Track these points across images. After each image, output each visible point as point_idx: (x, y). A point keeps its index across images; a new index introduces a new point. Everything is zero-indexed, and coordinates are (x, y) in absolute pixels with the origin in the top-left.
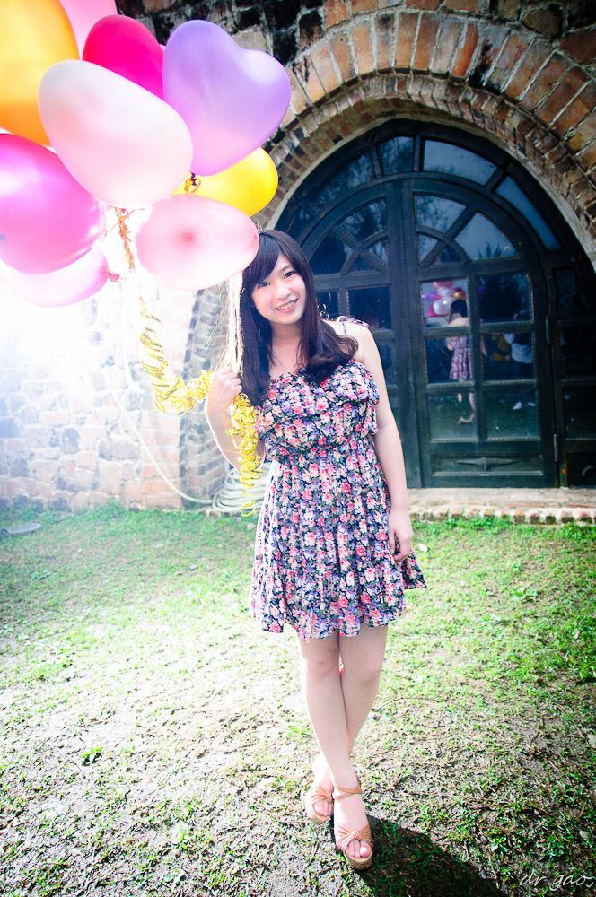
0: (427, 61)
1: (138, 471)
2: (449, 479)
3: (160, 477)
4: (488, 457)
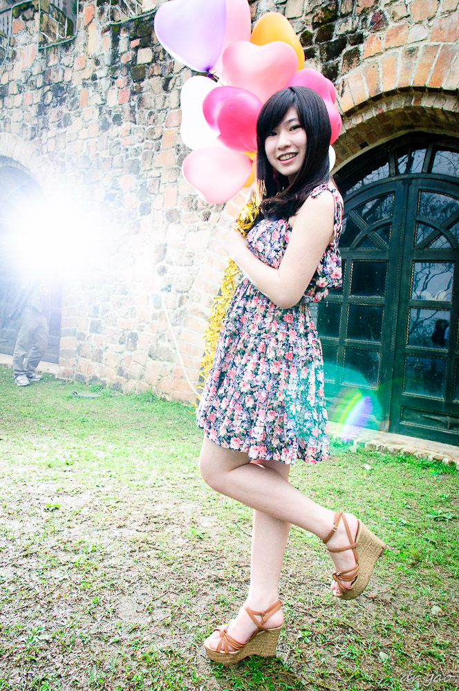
0: (440, 80)
1: (171, 371)
2: (414, 429)
3: (185, 378)
4: (452, 417)
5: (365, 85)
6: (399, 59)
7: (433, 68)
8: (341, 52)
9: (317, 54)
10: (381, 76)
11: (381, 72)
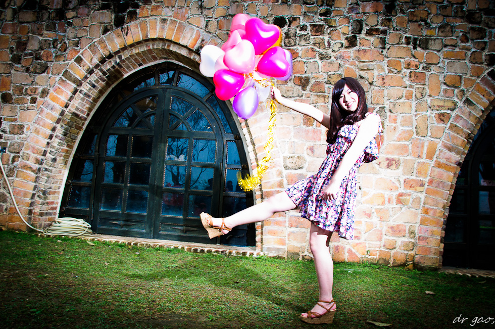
0: (179, 39)
2: (167, 235)
4: (186, 226)
5: (140, 32)
6: (158, 22)
7: (175, 31)
8: (126, 10)
9: (112, 7)
10: (149, 29)
11: (149, 27)
